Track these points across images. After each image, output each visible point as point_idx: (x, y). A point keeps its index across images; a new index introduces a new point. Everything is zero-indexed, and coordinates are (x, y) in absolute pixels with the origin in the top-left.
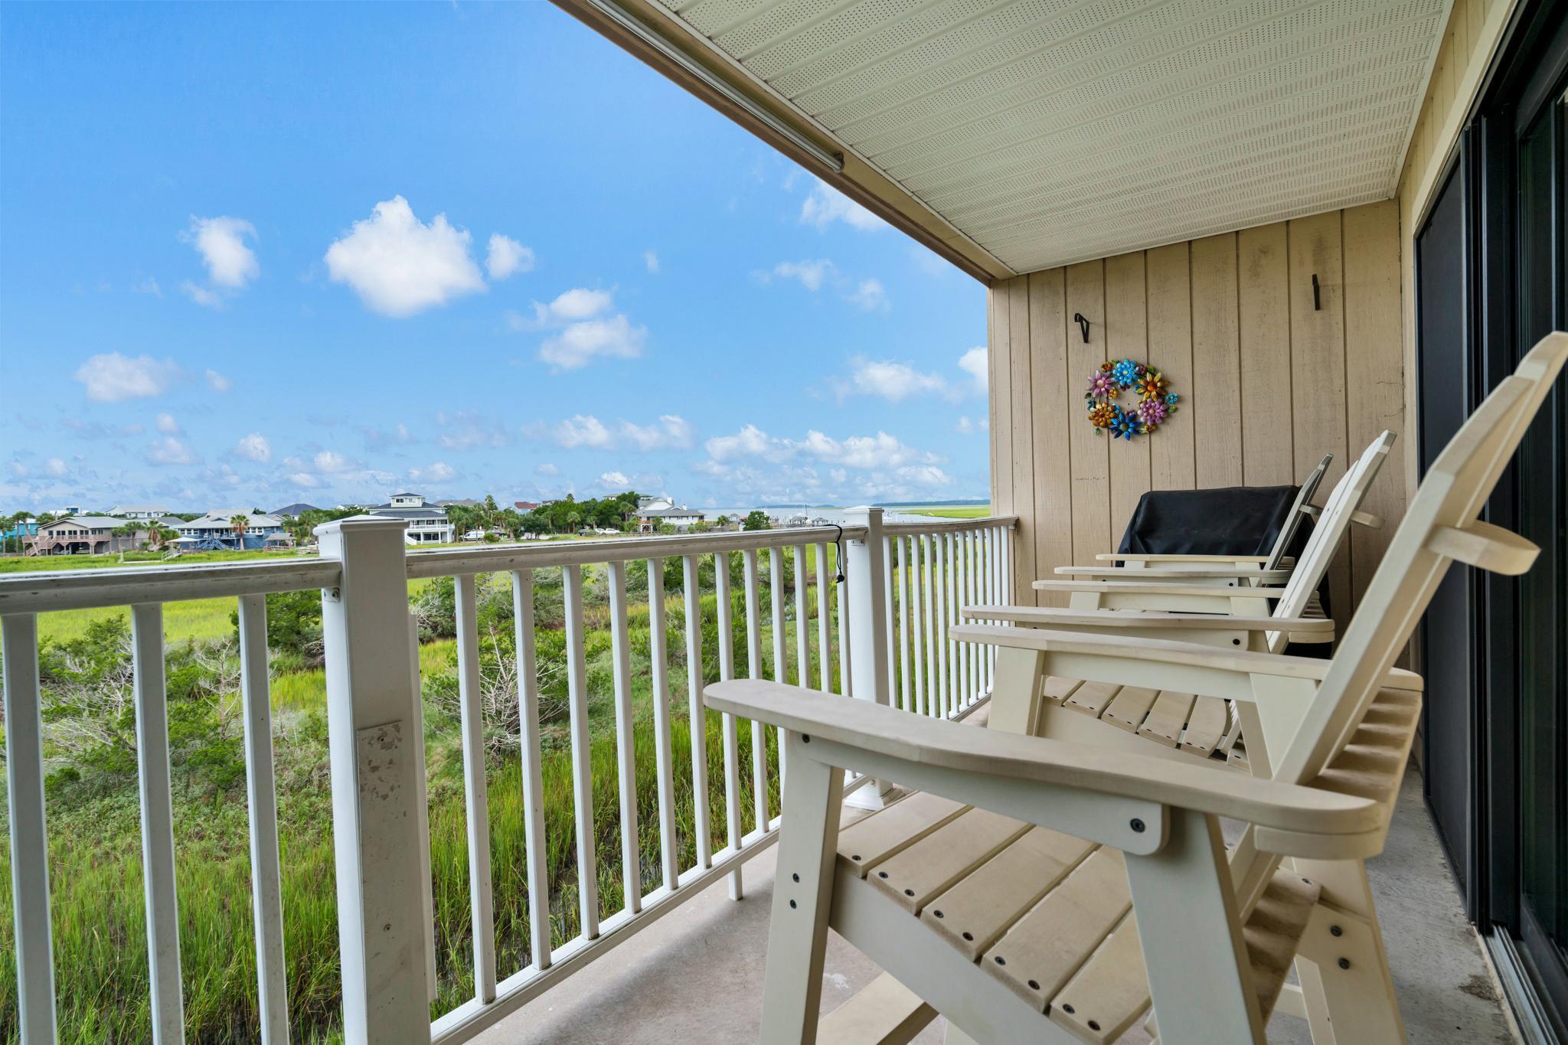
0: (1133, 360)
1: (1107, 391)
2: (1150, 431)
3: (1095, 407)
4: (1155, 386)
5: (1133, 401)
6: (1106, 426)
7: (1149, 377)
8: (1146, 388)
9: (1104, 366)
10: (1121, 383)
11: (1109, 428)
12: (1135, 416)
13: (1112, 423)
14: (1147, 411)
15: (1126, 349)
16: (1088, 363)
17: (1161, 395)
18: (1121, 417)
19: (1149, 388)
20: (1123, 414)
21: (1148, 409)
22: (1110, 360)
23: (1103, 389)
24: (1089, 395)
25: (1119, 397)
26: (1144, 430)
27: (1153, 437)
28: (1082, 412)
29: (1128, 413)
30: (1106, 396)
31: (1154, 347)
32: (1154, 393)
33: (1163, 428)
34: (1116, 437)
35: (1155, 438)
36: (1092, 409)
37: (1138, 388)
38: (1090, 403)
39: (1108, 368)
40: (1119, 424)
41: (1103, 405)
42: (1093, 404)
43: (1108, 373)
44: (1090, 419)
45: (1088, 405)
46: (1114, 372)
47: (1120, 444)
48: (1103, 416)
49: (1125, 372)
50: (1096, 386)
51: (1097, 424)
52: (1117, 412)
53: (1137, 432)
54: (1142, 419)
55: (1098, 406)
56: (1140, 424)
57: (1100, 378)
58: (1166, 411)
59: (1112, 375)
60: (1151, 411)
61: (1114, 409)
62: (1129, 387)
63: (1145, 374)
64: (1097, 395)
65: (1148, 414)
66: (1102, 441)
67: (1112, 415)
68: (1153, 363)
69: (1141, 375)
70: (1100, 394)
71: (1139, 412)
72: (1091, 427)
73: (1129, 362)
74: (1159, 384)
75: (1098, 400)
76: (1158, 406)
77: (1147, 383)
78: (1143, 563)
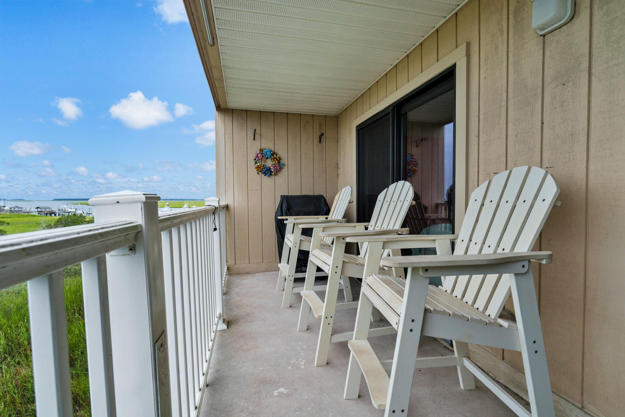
0: (270, 149)
1: (261, 159)
2: (276, 174)
3: (257, 164)
4: (277, 159)
5: (269, 163)
6: (260, 171)
7: (275, 156)
8: (274, 159)
9: (260, 150)
10: (266, 157)
11: (261, 172)
12: (270, 169)
13: (263, 171)
14: (275, 168)
15: (268, 145)
16: (254, 148)
17: (279, 162)
18: (266, 169)
19: (275, 160)
20: (267, 168)
21: (275, 167)
22: (262, 148)
23: (260, 158)
24: (255, 159)
25: (265, 162)
26: (273, 174)
27: (275, 177)
28: (252, 166)
29: (268, 168)
30: (261, 160)
31: (276, 145)
32: (277, 162)
33: (279, 174)
34: (265, 175)
35: (276, 177)
36: (256, 165)
37: (272, 159)
38: (255, 162)
39: (261, 150)
40: (266, 171)
41: (260, 164)
42: (256, 163)
43: (262, 152)
44: (255, 168)
45: (255, 163)
46: (264, 152)
47: (265, 178)
48: (260, 167)
49: (268, 153)
50: (257, 156)
51: (258, 170)
52: (265, 166)
53: (271, 175)
54: (273, 170)
55: (258, 164)
56: (272, 172)
57: (259, 154)
58: (280, 168)
59: (263, 154)
60: (276, 168)
61: (264, 165)
62: (268, 159)
63: (274, 155)
64: (258, 160)
65: (275, 169)
66: (259, 177)
67: (263, 168)
68: (276, 151)
69: (273, 155)
70: (259, 159)
71: (272, 168)
72: (255, 171)
73: (269, 150)
74: (278, 159)
75: (258, 162)
76: (278, 166)
77: (275, 158)
78: (294, 219)
